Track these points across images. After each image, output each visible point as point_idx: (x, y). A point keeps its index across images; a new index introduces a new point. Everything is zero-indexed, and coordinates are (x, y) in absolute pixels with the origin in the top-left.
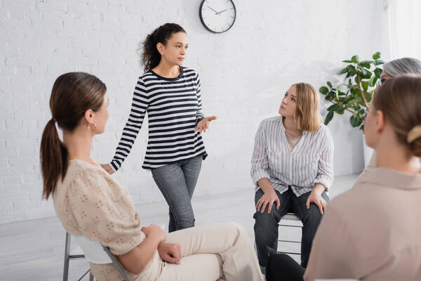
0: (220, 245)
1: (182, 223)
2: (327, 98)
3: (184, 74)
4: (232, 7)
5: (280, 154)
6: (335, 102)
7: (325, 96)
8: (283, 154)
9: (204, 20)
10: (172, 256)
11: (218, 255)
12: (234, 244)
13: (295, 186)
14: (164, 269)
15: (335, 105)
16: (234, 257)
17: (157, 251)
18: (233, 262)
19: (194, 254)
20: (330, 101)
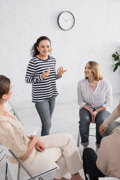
0: (61, 144)
1: (47, 128)
2: (116, 59)
3: (50, 58)
4: (73, 18)
5: (88, 94)
6: (119, 61)
7: (114, 58)
8: (89, 94)
9: (60, 24)
10: (41, 148)
11: (61, 148)
12: (67, 144)
13: (96, 108)
14: (37, 155)
15: (119, 63)
16: (67, 149)
17: (34, 147)
18: (67, 151)
19: (50, 147)
20: (117, 61)
